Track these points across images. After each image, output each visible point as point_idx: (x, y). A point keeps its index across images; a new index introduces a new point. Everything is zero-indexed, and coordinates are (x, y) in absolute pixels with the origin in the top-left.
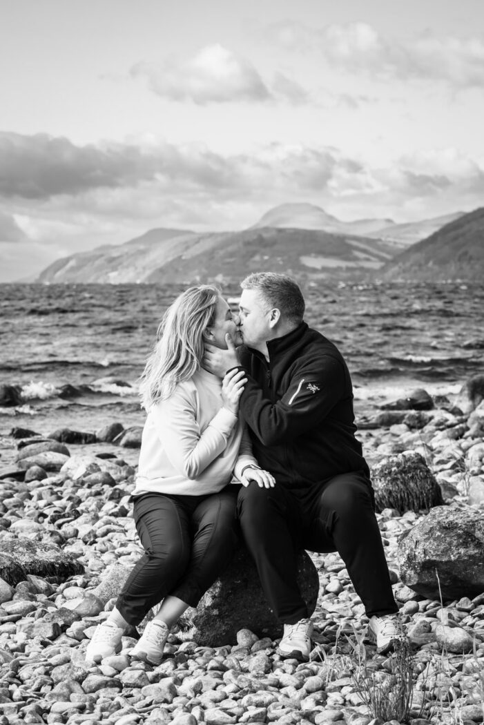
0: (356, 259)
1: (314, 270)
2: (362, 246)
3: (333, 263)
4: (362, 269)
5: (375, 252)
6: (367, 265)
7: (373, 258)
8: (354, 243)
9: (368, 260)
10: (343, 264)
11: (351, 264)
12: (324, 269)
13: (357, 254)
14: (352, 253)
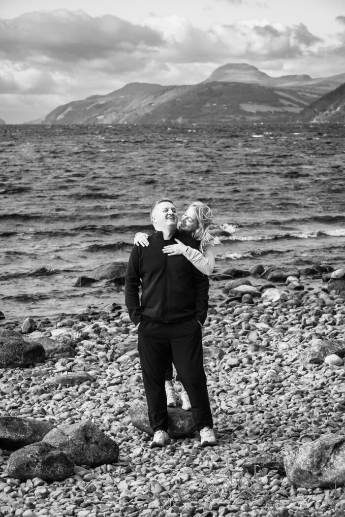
0: (282, 105)
1: (251, 114)
2: (286, 95)
3: (264, 108)
4: (287, 113)
5: (297, 100)
6: (290, 110)
7: (294, 105)
8: (281, 93)
9: (291, 106)
10: (272, 109)
11: (278, 109)
12: (259, 113)
13: (283, 101)
14: (278, 101)
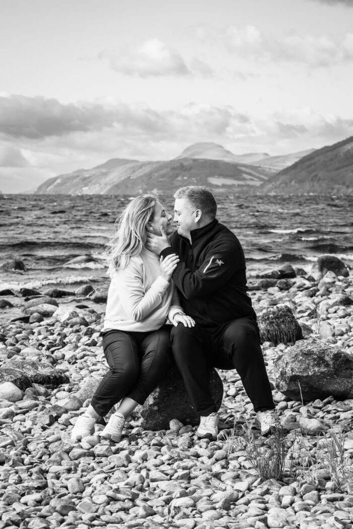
0: (244, 179)
1: (217, 187)
2: (248, 171)
3: (229, 182)
4: (248, 186)
5: (257, 175)
6: (251, 183)
7: (255, 179)
8: (243, 169)
9: (252, 180)
10: (236, 182)
11: (241, 183)
12: (224, 186)
13: (245, 176)
14: (242, 176)
